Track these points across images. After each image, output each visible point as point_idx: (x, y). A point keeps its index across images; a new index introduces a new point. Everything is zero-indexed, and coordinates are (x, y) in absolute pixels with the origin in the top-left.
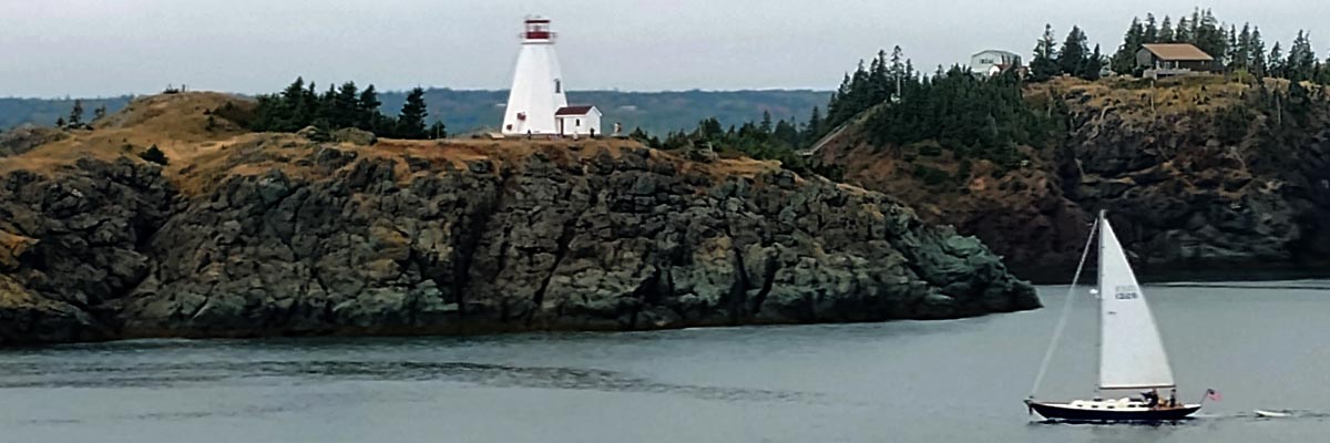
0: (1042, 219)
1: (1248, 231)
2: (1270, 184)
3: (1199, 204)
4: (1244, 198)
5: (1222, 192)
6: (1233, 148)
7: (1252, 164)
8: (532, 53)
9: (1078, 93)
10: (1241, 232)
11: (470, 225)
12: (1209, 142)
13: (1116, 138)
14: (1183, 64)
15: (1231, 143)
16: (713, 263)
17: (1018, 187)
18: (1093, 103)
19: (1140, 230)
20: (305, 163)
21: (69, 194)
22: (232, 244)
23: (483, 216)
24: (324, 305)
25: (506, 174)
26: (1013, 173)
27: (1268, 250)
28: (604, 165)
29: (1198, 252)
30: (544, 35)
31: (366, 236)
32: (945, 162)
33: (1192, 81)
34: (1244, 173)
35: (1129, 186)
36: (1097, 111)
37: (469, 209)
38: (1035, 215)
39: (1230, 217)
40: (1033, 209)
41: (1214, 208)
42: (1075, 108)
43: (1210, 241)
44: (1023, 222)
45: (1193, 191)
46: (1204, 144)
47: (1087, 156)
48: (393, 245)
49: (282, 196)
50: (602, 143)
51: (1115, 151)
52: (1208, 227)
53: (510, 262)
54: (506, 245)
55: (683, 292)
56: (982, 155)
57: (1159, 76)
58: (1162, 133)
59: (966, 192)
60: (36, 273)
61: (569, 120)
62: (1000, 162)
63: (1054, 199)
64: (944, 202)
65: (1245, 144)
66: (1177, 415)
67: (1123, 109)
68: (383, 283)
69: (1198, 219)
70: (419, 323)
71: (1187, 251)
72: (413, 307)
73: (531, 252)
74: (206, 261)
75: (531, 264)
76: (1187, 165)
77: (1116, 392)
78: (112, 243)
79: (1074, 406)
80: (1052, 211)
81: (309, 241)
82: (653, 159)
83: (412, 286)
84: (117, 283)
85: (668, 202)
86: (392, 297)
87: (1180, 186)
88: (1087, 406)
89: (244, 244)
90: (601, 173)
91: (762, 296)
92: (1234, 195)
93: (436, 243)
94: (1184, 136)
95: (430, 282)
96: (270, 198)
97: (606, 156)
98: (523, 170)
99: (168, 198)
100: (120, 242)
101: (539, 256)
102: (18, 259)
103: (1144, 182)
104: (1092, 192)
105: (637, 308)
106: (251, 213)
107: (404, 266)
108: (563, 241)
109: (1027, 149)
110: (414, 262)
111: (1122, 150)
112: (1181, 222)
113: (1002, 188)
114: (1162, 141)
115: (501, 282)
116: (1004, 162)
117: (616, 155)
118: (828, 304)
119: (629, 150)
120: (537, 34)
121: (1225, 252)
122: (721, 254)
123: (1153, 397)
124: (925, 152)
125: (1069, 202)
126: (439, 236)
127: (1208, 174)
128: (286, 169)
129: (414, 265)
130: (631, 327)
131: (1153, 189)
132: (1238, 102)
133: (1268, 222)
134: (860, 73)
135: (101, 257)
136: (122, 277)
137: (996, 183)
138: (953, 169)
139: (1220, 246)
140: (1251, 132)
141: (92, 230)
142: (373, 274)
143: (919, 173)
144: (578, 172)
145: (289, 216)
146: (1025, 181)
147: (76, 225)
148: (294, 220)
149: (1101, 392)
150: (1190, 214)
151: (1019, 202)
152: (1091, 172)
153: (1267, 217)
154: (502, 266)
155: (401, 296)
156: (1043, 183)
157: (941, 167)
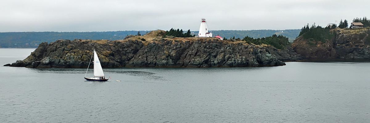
0: (328, 51)
1: (363, 54)
2: (368, 46)
3: (355, 49)
4: (363, 48)
5: (359, 47)
6: (362, 40)
7: (365, 43)
8: (203, 24)
9: (339, 30)
10: (362, 54)
11: (181, 51)
12: (358, 39)
13: (343, 38)
14: (358, 26)
15: (362, 39)
16: (219, 57)
17: (325, 46)
18: (340, 32)
19: (345, 53)
20: (159, 41)
21: (124, 45)
22: (145, 53)
23: (184, 49)
24: (155, 63)
25: (192, 43)
26: (324, 44)
27: (367, 57)
28: (210, 42)
29: (354, 57)
30: (205, 21)
31: (163, 52)
32: (314, 42)
33: (359, 29)
34: (363, 44)
35: (344, 46)
36: (341, 33)
37: (181, 48)
38: (327, 51)
39: (360, 52)
40: (327, 49)
41: (357, 50)
42: (338, 33)
43: (356, 55)
44: (325, 52)
45: (354, 47)
46: (357, 39)
47: (338, 41)
48: (166, 54)
49: (154, 46)
50: (210, 38)
51: (342, 40)
52: (356, 53)
53: (187, 57)
54: (187, 54)
55: (212, 62)
56: (320, 41)
57: (353, 28)
58: (350, 37)
59: (316, 47)
60: (112, 57)
61: (207, 34)
62: (322, 42)
63: (330, 48)
64: (313, 48)
65: (364, 39)
66: (106, 80)
67: (345, 33)
68: (163, 59)
69: (354, 52)
70: (167, 66)
71: (352, 57)
72: (167, 63)
73: (190, 55)
74: (140, 56)
75: (190, 57)
76: (353, 43)
77: (97, 77)
78: (129, 53)
79: (90, 79)
80: (330, 50)
81: (157, 53)
82: (219, 41)
83: (168, 60)
84: (129, 59)
85: (218, 48)
86: (164, 61)
87: (352, 46)
88: (92, 78)
89: (147, 53)
90: (209, 43)
91: (226, 63)
92: (361, 48)
93: (173, 53)
94: (353, 38)
95: (171, 59)
96: (152, 46)
97: (210, 40)
98: (195, 42)
99: (142, 46)
100: (130, 53)
101: (191, 56)
102: (109, 55)
103: (347, 45)
104: (338, 47)
105: (202, 64)
106: (150, 48)
107: (167, 57)
108: (196, 53)
109: (328, 40)
110: (169, 56)
111: (343, 40)
112: (352, 52)
113: (322, 46)
114: (350, 39)
115: (185, 60)
116: (323, 42)
117: (212, 40)
118: (236, 64)
119: (215, 39)
120: (204, 21)
121: (358, 57)
122: (221, 56)
123: (102, 78)
124: (311, 40)
125: (333, 48)
126: (174, 52)
127: (357, 44)
128: (156, 42)
129: (169, 57)
130: (199, 67)
131: (348, 46)
132: (364, 32)
133: (367, 52)
134: (305, 27)
135: (127, 55)
136: (129, 58)
137: (321, 45)
138: (315, 43)
139: (358, 56)
140: (365, 37)
141: (126, 51)
142: (162, 58)
143: (309, 43)
144: (205, 43)
145: (154, 49)
146: (326, 45)
147: (124, 50)
148: (155, 50)
149: (95, 77)
150: (353, 51)
151: (324, 48)
152: (339, 44)
153: (367, 51)
154: (185, 57)
155: (165, 61)
156: (329, 45)
157: (313, 43)
